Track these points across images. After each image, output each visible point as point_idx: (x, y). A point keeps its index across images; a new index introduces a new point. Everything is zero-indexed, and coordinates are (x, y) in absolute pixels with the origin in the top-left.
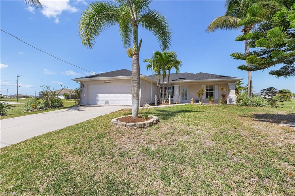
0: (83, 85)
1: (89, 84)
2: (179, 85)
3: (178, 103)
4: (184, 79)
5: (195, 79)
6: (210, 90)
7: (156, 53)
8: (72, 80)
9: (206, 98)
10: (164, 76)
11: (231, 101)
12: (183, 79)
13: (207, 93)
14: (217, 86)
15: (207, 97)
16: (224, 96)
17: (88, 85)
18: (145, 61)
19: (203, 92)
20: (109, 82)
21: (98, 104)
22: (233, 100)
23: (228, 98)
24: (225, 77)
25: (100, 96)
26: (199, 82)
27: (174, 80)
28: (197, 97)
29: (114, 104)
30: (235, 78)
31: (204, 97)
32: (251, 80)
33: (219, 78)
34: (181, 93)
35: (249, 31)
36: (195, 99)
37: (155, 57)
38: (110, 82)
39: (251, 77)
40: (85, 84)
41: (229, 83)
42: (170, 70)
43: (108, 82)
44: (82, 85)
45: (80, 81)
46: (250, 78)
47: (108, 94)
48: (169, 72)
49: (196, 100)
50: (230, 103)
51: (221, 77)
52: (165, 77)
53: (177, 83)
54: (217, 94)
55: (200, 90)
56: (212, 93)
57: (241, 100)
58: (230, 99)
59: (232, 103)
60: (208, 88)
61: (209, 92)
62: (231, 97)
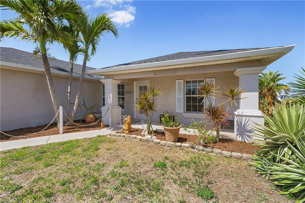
11: (243, 131)
13: (188, 100)
57: (286, 149)
58: (241, 123)
59: (249, 137)
60: (192, 88)
61: (193, 96)
62: (242, 116)
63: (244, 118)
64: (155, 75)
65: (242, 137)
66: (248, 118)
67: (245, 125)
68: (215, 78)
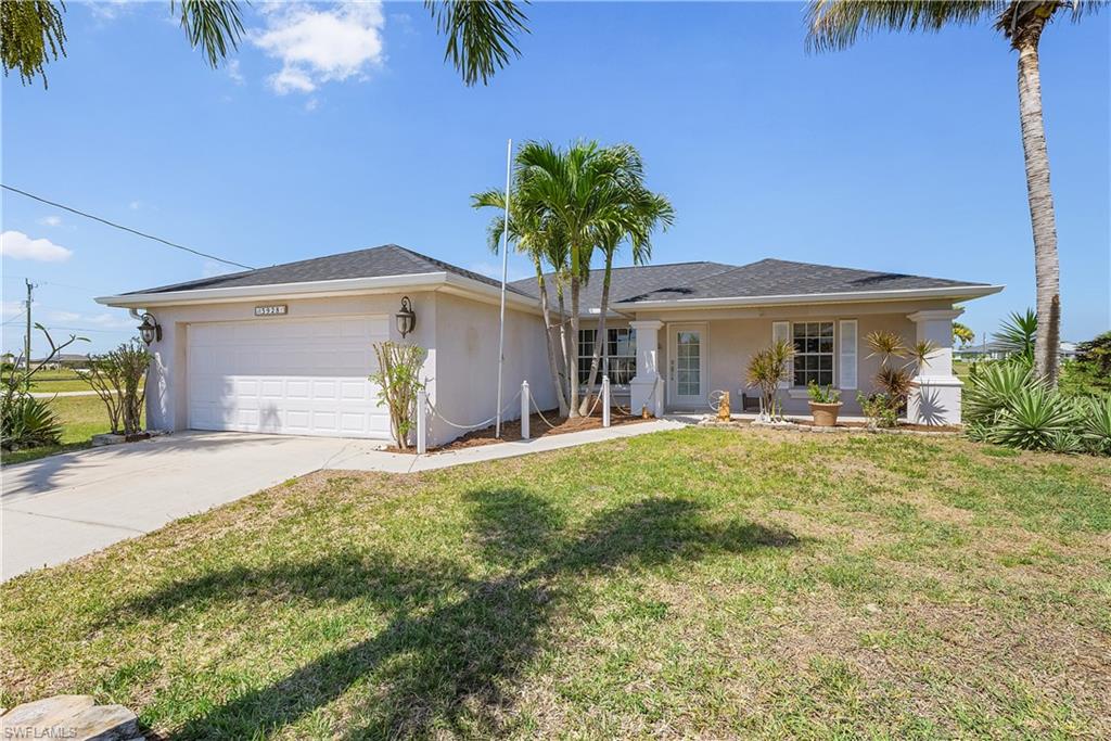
0: (159, 328)
1: (187, 324)
2: (658, 325)
3: (653, 417)
4: (686, 292)
5: (741, 290)
6: (814, 345)
7: (527, 156)
8: (99, 300)
9: (796, 384)
10: (578, 276)
11: (928, 408)
12: (678, 290)
13: (799, 363)
14: (853, 325)
15: (800, 381)
16: (895, 383)
17: (184, 325)
18: (484, 201)
19: (780, 361)
20: (278, 314)
21: (231, 427)
22: (938, 405)
23: (914, 391)
24: (897, 281)
25: (240, 383)
26: (761, 309)
27: (634, 300)
28: (748, 384)
29: (306, 431)
30: (952, 283)
31: (784, 384)
32: (1057, 296)
33: (867, 286)
34: (672, 362)
35: (1044, 19)
36: (740, 393)
37: (526, 176)
38: (282, 310)
39: (1054, 277)
40: (169, 324)
41: (921, 313)
42: (612, 247)
43: (273, 314)
44: (153, 330)
45: (148, 309)
46: (1048, 282)
47: (280, 378)
48: (609, 257)
49: (744, 395)
50: (927, 418)
51: (873, 278)
52: (582, 285)
53: (650, 315)
54: (850, 367)
55: (763, 349)
56: (827, 362)
57: (1003, 410)
58: (927, 399)
59: (938, 418)
60: (806, 338)
61: (810, 354)
62: (928, 385)
63: (931, 389)
64: (761, 315)
65: (929, 420)
66: (937, 388)
67: (933, 400)
68: (856, 321)
